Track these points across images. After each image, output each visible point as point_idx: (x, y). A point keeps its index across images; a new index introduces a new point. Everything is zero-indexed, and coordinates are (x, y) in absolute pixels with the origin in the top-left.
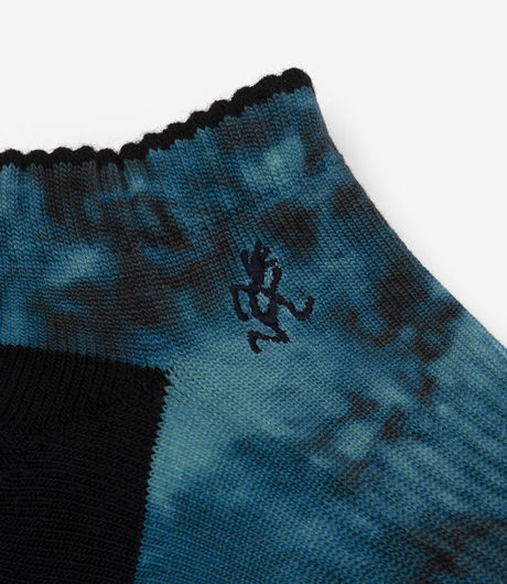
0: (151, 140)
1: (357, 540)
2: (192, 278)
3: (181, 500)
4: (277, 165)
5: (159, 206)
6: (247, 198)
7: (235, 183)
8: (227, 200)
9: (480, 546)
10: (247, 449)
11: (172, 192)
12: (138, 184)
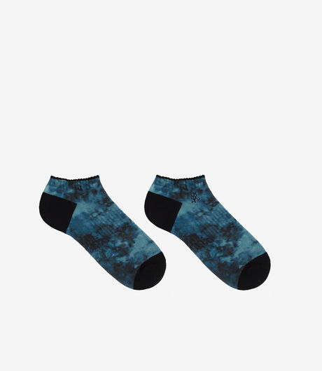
0: (187, 179)
1: (197, 225)
2: (187, 194)
3: (181, 217)
4: (200, 185)
5: (186, 186)
6: (196, 187)
7: (195, 185)
8: (193, 187)
9: (210, 228)
10: (189, 213)
11: (188, 185)
12: (184, 183)
